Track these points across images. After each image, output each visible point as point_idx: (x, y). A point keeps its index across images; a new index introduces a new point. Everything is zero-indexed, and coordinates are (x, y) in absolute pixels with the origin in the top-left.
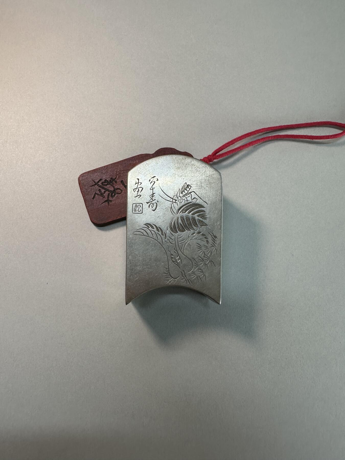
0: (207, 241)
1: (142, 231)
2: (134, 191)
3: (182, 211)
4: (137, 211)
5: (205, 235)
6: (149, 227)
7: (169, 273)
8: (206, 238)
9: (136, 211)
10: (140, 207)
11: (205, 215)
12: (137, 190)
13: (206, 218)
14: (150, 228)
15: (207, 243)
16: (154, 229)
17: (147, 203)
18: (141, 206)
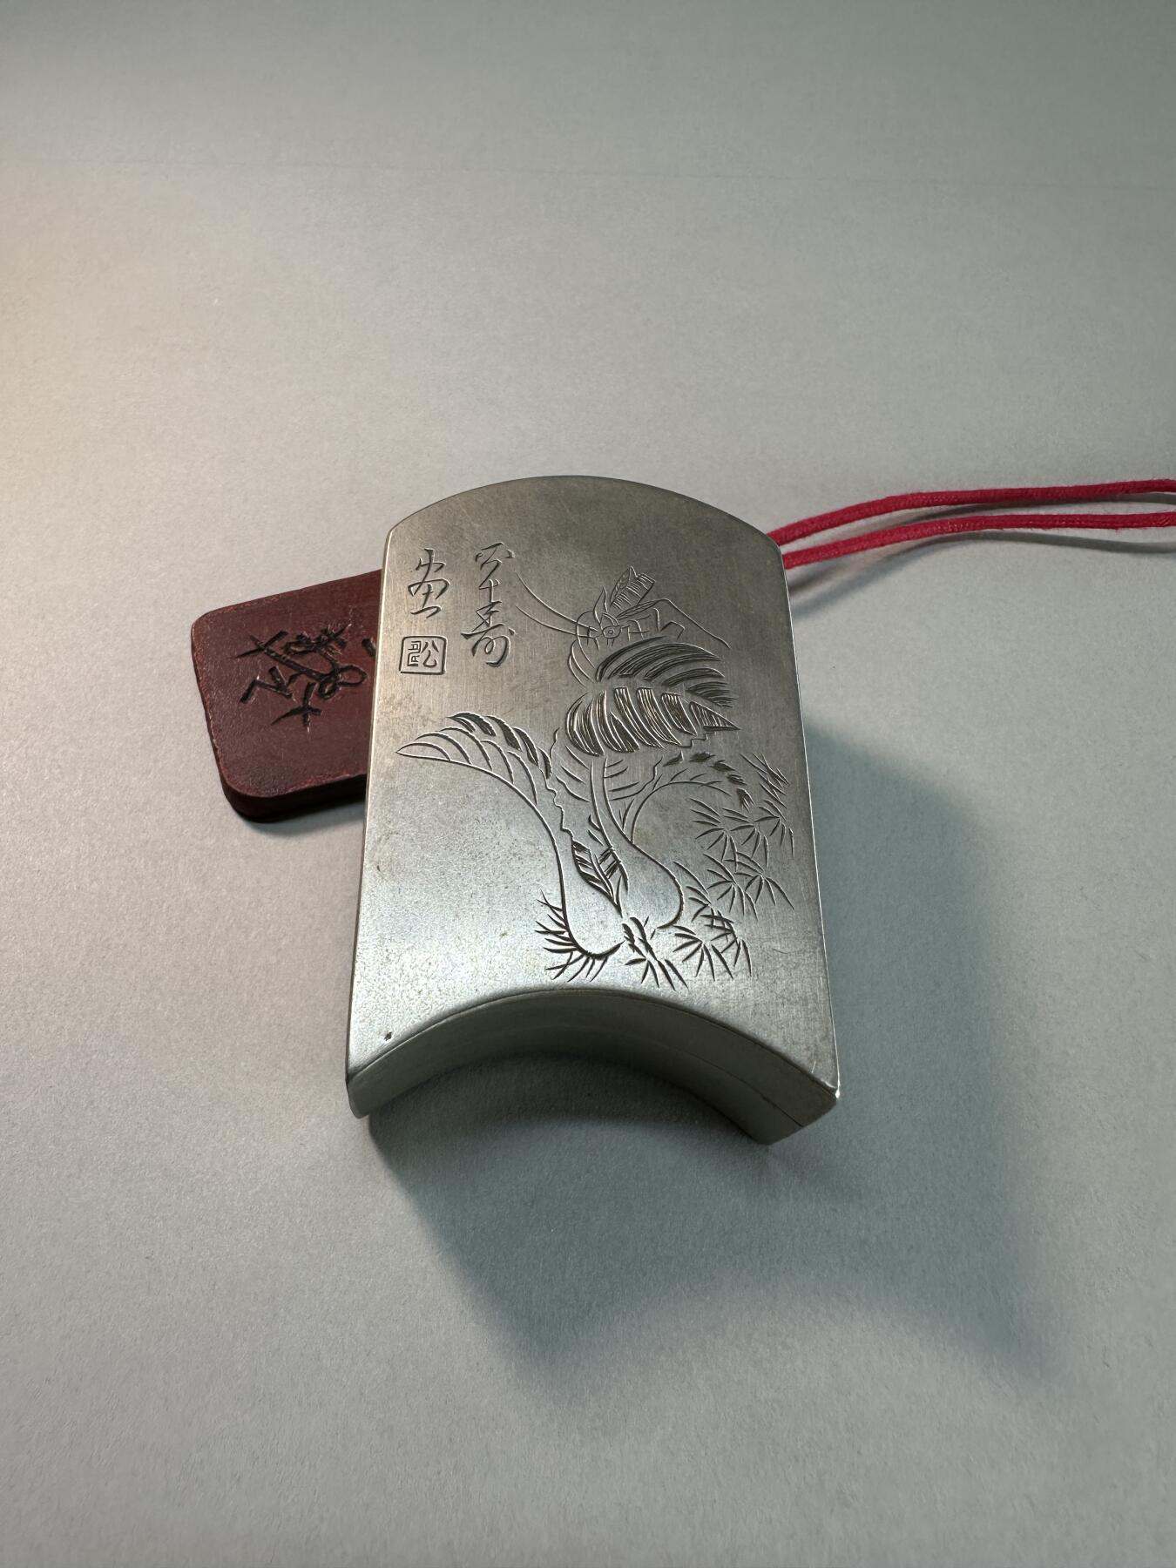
0: (741, 795)
1: (442, 744)
2: (410, 591)
3: (617, 670)
4: (420, 664)
5: (728, 769)
6: (471, 729)
7: (568, 930)
8: (732, 780)
9: (417, 665)
10: (431, 649)
11: (722, 688)
12: (424, 589)
13: (729, 699)
14: (477, 733)
15: (742, 802)
16: (493, 734)
17: (467, 636)
18: (440, 648)
